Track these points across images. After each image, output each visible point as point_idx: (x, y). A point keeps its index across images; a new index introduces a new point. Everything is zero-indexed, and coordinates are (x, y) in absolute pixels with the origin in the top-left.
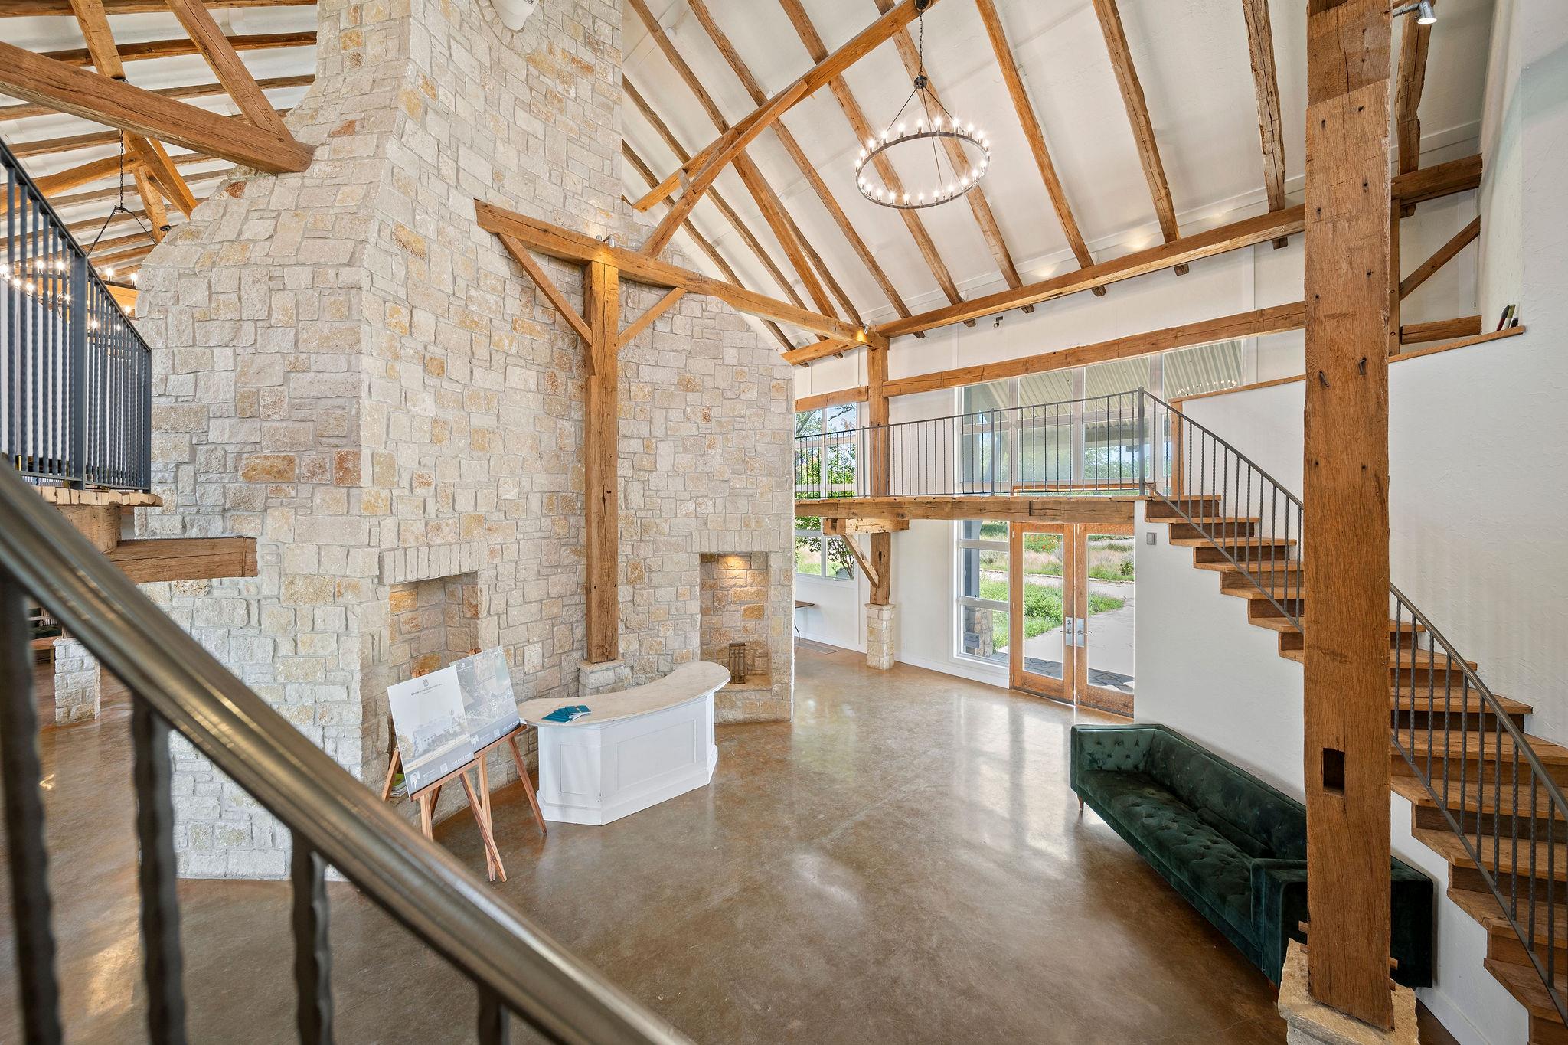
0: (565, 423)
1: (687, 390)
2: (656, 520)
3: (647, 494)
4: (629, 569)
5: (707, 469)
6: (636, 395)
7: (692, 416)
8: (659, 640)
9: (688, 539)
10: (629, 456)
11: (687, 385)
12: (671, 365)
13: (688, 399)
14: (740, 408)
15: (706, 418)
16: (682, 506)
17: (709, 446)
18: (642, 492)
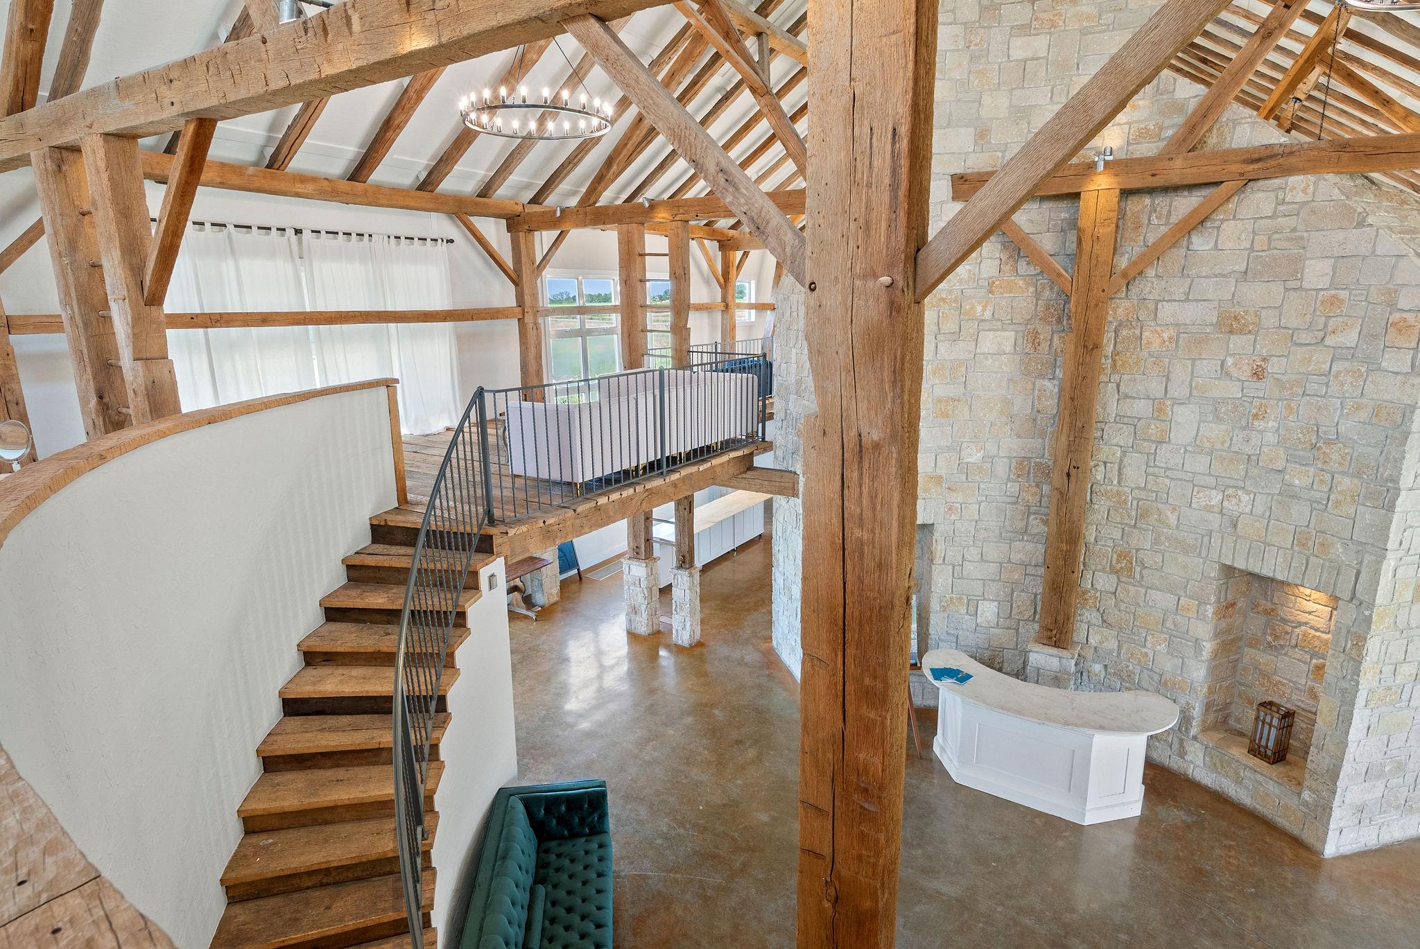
0: (1047, 383)
1: (1231, 332)
2: (1160, 506)
3: (1151, 470)
4: (1115, 556)
5: (1248, 450)
6: (1149, 343)
7: (1234, 372)
8: (1144, 650)
9: (1206, 539)
10: (1130, 421)
11: (1231, 324)
12: (1209, 296)
13: (1231, 346)
14: (1321, 359)
15: (1258, 374)
16: (1201, 495)
17: (1256, 416)
18: (1144, 467)
